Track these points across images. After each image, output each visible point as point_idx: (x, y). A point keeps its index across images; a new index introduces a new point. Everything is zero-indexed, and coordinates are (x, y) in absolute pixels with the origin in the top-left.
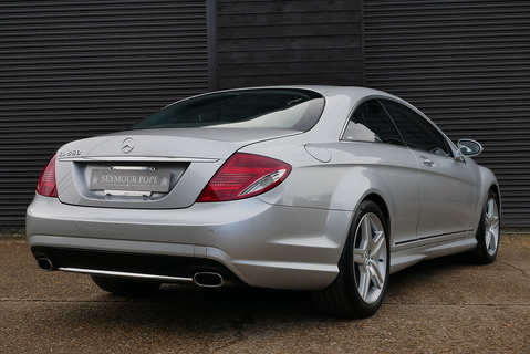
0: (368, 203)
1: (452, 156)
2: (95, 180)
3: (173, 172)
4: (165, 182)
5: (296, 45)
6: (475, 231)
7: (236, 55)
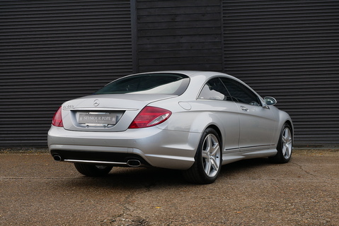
0: (209, 129)
1: (261, 105)
2: (81, 119)
3: (118, 115)
4: (114, 119)
5: (183, 40)
6: (276, 145)
7: (148, 46)
